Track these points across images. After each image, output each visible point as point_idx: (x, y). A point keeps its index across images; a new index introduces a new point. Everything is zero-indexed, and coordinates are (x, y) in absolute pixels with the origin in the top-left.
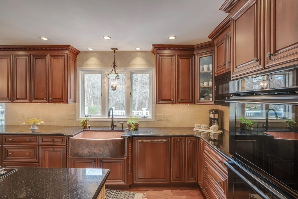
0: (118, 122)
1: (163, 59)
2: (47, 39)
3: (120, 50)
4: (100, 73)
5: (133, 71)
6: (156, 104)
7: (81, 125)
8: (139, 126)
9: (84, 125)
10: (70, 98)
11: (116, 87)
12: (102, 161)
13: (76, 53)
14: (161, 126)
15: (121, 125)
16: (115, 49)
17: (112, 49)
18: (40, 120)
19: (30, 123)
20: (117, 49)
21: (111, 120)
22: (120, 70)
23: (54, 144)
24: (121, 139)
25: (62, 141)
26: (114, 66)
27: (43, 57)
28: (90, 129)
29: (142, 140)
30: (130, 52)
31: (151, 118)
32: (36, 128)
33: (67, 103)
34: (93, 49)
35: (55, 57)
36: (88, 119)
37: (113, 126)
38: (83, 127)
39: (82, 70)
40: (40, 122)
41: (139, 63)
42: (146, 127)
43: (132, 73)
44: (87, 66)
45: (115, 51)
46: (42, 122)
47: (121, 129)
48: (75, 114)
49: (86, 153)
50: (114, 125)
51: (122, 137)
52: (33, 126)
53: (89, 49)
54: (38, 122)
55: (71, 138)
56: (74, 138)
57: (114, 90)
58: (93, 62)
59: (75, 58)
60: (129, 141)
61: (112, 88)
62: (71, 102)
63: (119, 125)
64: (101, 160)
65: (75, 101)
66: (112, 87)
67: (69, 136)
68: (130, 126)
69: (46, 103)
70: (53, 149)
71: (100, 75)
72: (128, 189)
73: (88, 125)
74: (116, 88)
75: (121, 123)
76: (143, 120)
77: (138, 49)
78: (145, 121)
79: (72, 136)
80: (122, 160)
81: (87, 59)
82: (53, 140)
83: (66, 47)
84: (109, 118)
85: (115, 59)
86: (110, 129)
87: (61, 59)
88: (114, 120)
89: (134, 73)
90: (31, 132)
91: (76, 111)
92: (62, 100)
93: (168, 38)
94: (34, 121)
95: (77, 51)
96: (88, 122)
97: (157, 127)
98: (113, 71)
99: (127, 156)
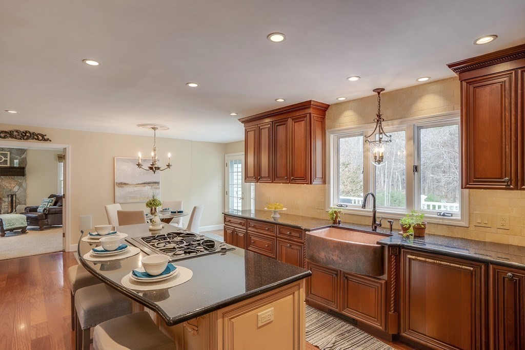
0: (383, 218)
1: (478, 90)
2: (283, 100)
3: (388, 89)
4: (361, 135)
5: (418, 123)
6: (462, 188)
7: (329, 218)
8: (427, 231)
9: (333, 218)
10: (316, 177)
11: (382, 157)
12: (346, 277)
13: (324, 109)
14: (488, 240)
15: (388, 226)
16: (379, 91)
17: (374, 91)
18: (282, 205)
19: (271, 208)
20: (383, 89)
21: (371, 214)
22: (392, 125)
23: (292, 239)
24: (373, 246)
25: (299, 236)
26: (379, 119)
27: (283, 122)
28: (341, 225)
29: (416, 256)
30: (411, 87)
31: (460, 218)
32: (278, 216)
33: (311, 183)
34: (346, 98)
35: (297, 120)
36: (341, 210)
37: (375, 224)
38: (332, 222)
39: (332, 132)
40: (282, 208)
41: (430, 105)
42: (448, 237)
43: (419, 128)
44: (340, 126)
45: (379, 93)
46: (284, 209)
47: (388, 232)
48: (325, 201)
49: (323, 257)
50: (377, 223)
51: (378, 243)
52: (275, 212)
53: (339, 99)
54: (279, 209)
55: (307, 233)
56: (312, 233)
57: (379, 162)
58: (348, 119)
59: (323, 117)
60: (392, 253)
61: (375, 159)
62: (317, 182)
63: (386, 224)
64: (346, 275)
65: (324, 180)
66: (375, 157)
67: (306, 230)
68: (405, 229)
69: (288, 183)
70: (290, 245)
71: (361, 138)
72: (389, 341)
73: (338, 219)
74: (382, 159)
75: (389, 221)
76: (441, 222)
77: (424, 80)
78: (444, 223)
79: (309, 231)
80: (377, 285)
81: (339, 114)
82: (290, 233)
83: (306, 105)
84: (364, 210)
85: (380, 107)
86: (370, 230)
87: (303, 122)
88: (377, 215)
89: (422, 127)
90: (272, 220)
91: (325, 196)
92: (305, 179)
93: (475, 43)
94: (276, 206)
95: (324, 106)
96: (339, 215)
97: (468, 239)
98: (378, 128)
99: (386, 279)
